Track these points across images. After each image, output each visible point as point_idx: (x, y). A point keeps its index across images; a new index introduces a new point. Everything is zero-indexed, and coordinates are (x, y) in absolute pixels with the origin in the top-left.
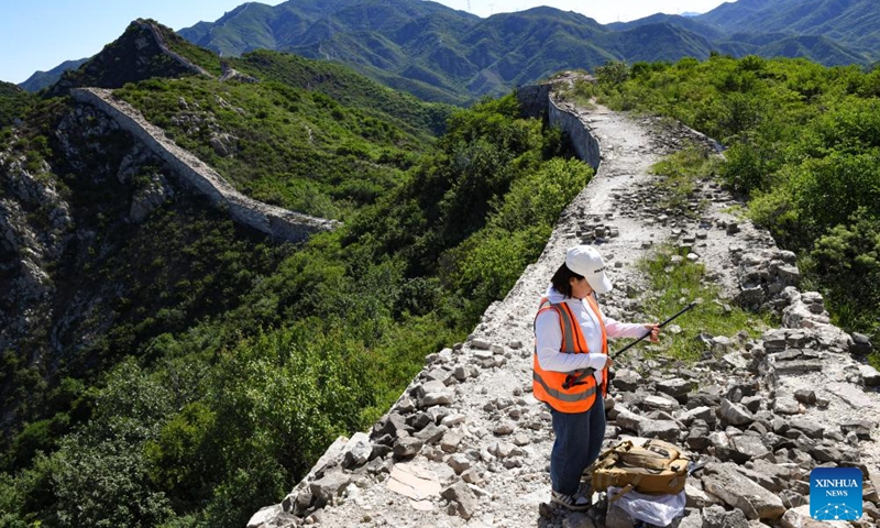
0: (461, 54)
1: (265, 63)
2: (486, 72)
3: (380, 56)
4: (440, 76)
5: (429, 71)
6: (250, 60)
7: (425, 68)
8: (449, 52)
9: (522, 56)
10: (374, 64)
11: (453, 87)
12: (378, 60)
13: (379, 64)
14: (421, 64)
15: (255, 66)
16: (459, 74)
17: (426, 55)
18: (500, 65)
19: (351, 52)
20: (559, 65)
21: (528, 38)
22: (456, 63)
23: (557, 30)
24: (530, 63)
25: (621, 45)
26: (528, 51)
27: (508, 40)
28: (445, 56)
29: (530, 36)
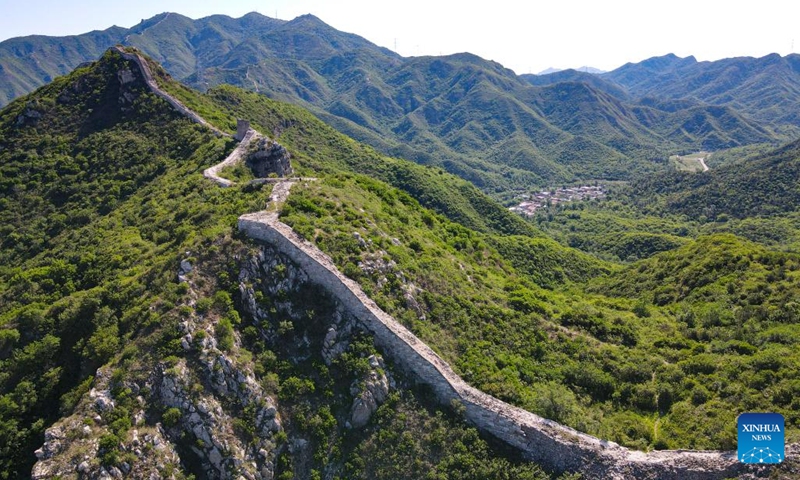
0: (387, 94)
1: (232, 102)
2: (412, 116)
3: (307, 89)
4: (366, 114)
5: (356, 109)
6: (217, 97)
7: (351, 106)
8: (376, 91)
9: (447, 102)
10: (300, 95)
11: (379, 128)
12: (305, 93)
13: (306, 97)
14: (348, 100)
15: (222, 104)
16: (385, 114)
17: (353, 92)
18: (426, 110)
19: (277, 81)
20: (483, 116)
21: (453, 84)
22: (382, 103)
23: (481, 79)
24: (455, 111)
25: (540, 101)
26: (453, 98)
27: (433, 84)
28: (372, 94)
29: (455, 82)
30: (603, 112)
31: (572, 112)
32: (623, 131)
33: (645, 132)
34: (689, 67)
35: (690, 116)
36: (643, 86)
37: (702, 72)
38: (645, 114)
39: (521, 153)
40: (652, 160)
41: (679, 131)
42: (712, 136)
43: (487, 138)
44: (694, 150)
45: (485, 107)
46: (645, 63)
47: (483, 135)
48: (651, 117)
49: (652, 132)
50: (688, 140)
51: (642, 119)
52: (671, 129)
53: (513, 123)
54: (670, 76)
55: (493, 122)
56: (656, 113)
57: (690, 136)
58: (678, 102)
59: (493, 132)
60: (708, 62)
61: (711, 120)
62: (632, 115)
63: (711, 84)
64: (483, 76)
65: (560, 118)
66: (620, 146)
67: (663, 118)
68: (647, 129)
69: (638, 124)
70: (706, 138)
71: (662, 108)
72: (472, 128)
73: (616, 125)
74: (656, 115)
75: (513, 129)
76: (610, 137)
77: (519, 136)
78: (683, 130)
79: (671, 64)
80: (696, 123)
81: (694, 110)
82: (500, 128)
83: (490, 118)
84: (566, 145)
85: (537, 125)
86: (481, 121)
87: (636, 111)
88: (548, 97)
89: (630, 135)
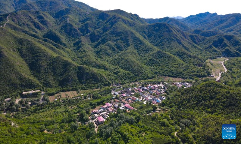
0: (76, 27)
8: (71, 25)
9: (102, 31)
16: (73, 37)
18: (91, 35)
20: (116, 38)
21: (107, 23)
22: (72, 31)
23: (119, 21)
24: (104, 35)
25: (146, 31)
26: (105, 30)
27: (99, 23)
28: (68, 27)
29: (107, 22)
30: (175, 38)
31: (160, 37)
32: (184, 46)
33: (195, 47)
34: (215, 17)
35: (216, 39)
36: (196, 24)
37: (220, 19)
38: (195, 38)
39: (127, 60)
40: (196, 65)
41: (211, 47)
42: (227, 50)
43: (115, 50)
44: (218, 56)
45: (117, 34)
46: (198, 15)
47: (113, 48)
48: (198, 39)
49: (198, 46)
50: (215, 51)
51: (194, 40)
52: (207, 45)
53: (129, 42)
54: (207, 20)
55: (120, 42)
56: (200, 37)
57: (216, 49)
58: (210, 31)
59: (118, 47)
60: (222, 15)
61: (226, 41)
62: (189, 38)
63: (224, 24)
64: (120, 19)
65: (154, 40)
66: (181, 55)
67: (204, 40)
68: (196, 45)
69: (192, 42)
70: (224, 50)
71: (203, 34)
72: (108, 45)
73: (180, 44)
74: (200, 38)
75: (129, 45)
76: (177, 50)
77: (131, 49)
78: (213, 46)
79: (208, 16)
80: (219, 43)
81: (218, 36)
82: (123, 45)
83: (119, 40)
84: (152, 55)
85: (142, 43)
86: (114, 41)
87: (191, 36)
88: (150, 29)
89: (187, 49)
